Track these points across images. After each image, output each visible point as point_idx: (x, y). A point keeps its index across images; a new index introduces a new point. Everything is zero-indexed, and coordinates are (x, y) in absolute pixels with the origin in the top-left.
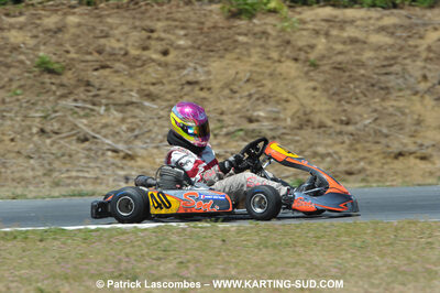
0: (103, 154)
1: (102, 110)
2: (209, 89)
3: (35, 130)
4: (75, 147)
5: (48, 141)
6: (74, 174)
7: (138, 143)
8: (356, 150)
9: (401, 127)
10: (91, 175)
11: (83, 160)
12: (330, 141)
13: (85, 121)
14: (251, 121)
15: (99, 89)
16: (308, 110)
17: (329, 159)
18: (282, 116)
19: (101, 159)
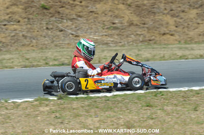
0: (69, 36)
1: (65, 21)
2: (98, 14)
3: (45, 28)
4: (59, 33)
5: (50, 31)
6: (61, 42)
7: (79, 32)
8: (150, 33)
9: (162, 25)
10: (66, 42)
11: (63, 38)
12: (141, 30)
13: (61, 25)
14: (114, 24)
15: (63, 14)
16: (131, 20)
17: (142, 36)
18: (123, 22)
19: (68, 37)
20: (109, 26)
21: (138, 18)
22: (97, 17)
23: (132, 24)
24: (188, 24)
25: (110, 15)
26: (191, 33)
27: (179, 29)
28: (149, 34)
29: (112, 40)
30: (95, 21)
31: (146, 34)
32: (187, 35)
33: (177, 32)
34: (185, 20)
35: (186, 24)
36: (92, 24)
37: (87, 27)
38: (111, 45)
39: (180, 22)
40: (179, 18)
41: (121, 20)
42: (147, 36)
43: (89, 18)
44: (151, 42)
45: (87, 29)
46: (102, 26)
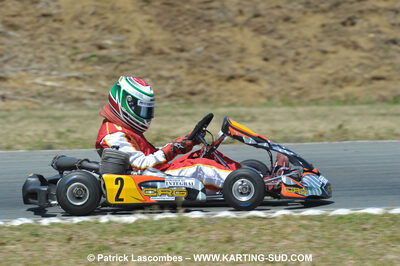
20: (87, 55)
21: (166, 35)
22: (58, 29)
23: (150, 49)
24: (298, 54)
25: (92, 24)
26: (303, 78)
27: (272, 66)
28: (191, 77)
29: (92, 90)
30: (52, 40)
31: (183, 76)
32: (292, 81)
33: (266, 74)
34: (288, 43)
35: (291, 54)
36: (45, 47)
37: (30, 56)
38: (89, 103)
39: (275, 47)
40: (275, 36)
41: (121, 37)
42: (186, 82)
43: (39, 32)
44: (194, 98)
45: (31, 61)
46: (69, 53)
